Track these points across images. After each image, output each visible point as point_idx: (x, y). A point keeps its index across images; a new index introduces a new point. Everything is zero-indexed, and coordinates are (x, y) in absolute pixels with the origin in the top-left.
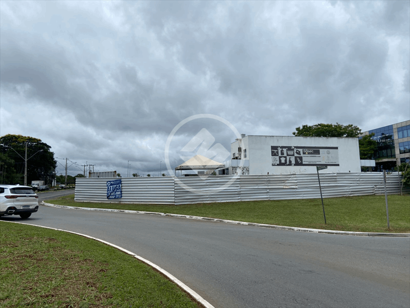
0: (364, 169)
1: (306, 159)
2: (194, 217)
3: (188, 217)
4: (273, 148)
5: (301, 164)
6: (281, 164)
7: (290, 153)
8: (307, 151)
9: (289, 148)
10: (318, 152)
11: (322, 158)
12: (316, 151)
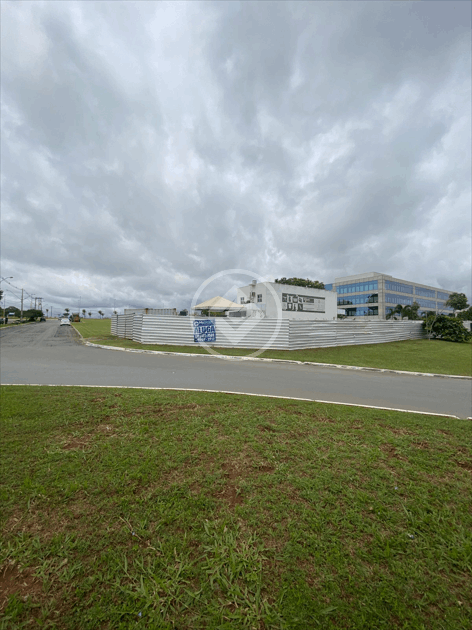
0: (340, 316)
1: (306, 306)
2: (349, 367)
3: (339, 366)
4: (284, 295)
5: (302, 311)
6: (288, 310)
7: (295, 300)
8: (306, 299)
9: (295, 296)
10: (312, 301)
11: (315, 306)
12: (311, 300)
